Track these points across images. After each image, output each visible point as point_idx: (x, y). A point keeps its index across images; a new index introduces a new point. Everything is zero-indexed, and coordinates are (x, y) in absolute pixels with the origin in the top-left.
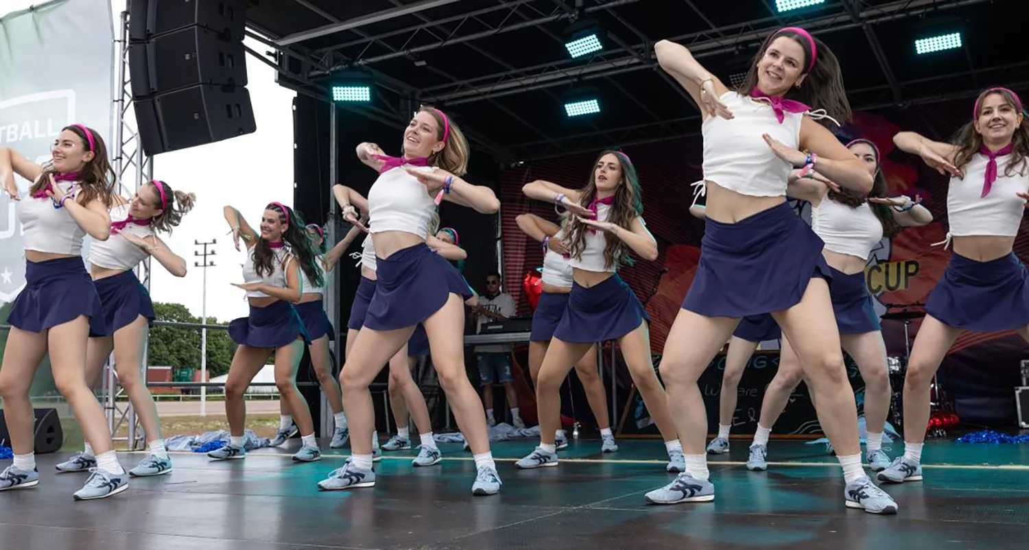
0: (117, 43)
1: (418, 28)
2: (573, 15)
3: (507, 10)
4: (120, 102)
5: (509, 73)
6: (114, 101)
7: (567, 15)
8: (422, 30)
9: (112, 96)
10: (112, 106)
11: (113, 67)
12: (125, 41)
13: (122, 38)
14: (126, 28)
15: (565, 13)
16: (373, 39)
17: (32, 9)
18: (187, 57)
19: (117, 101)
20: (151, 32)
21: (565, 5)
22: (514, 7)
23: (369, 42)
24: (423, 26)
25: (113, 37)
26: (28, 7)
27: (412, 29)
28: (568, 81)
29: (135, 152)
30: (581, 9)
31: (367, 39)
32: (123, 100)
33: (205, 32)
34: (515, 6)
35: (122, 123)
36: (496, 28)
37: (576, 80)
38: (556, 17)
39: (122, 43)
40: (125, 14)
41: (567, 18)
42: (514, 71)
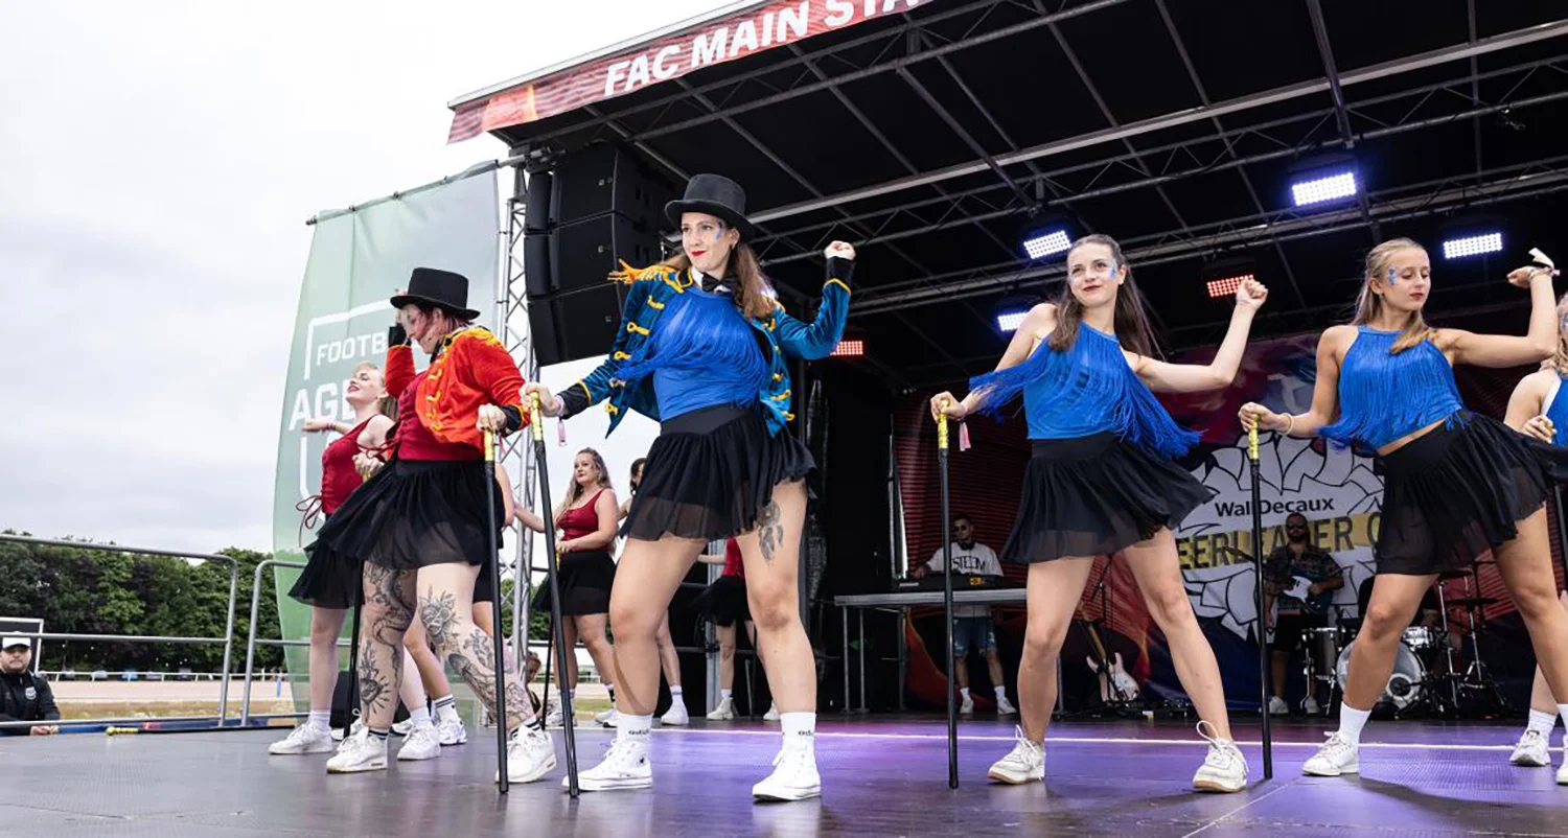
0: (502, 235)
1: (835, 223)
2: (1034, 209)
3: (947, 204)
4: (505, 304)
5: (925, 280)
6: (498, 302)
7: (1025, 209)
8: (839, 226)
9: (496, 296)
10: (496, 309)
11: (497, 263)
12: (512, 233)
13: (509, 229)
14: (513, 218)
15: (1023, 205)
16: (777, 236)
17: (397, 196)
18: (600, 250)
19: (501, 303)
20: (554, 221)
21: (1025, 195)
22: (956, 200)
23: (772, 241)
24: (841, 222)
25: (498, 227)
26: (392, 194)
27: (830, 224)
28: (1003, 289)
29: (524, 361)
30: (1045, 201)
31: (770, 237)
32: (508, 302)
33: (622, 221)
34: (958, 199)
35: (506, 328)
36: (933, 223)
37: (1010, 287)
38: (1011, 211)
39: (509, 235)
40: (514, 201)
41: (1026, 212)
42: (931, 278)
